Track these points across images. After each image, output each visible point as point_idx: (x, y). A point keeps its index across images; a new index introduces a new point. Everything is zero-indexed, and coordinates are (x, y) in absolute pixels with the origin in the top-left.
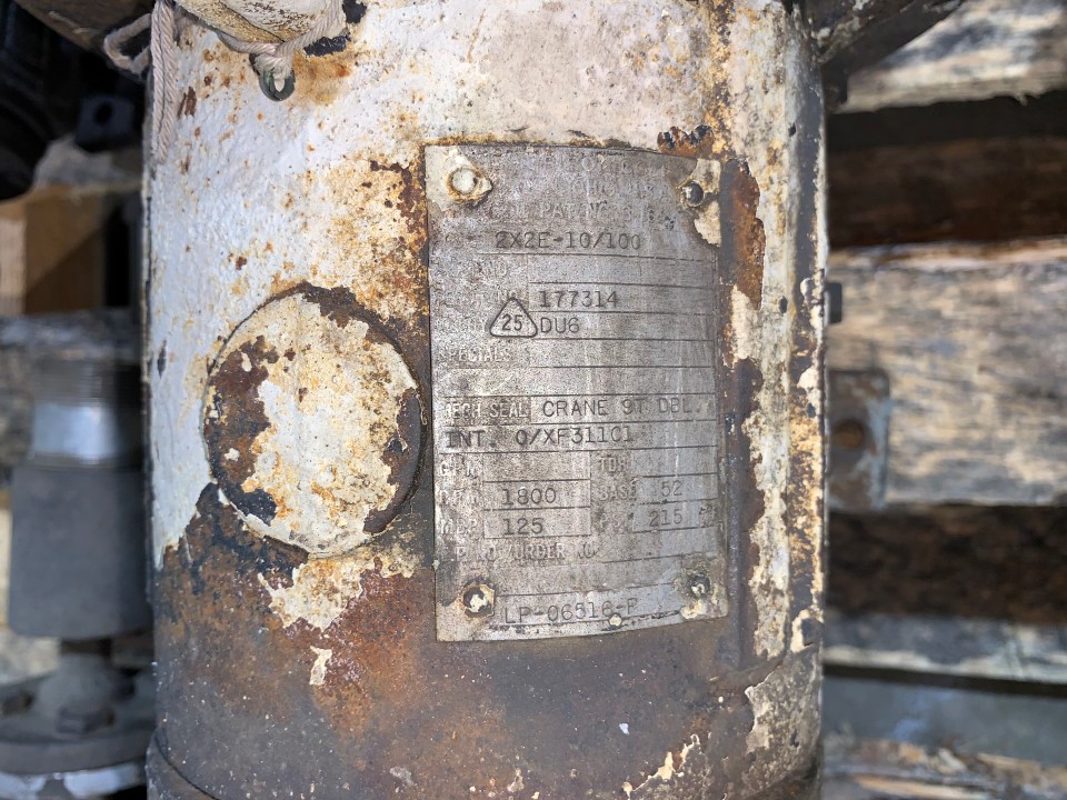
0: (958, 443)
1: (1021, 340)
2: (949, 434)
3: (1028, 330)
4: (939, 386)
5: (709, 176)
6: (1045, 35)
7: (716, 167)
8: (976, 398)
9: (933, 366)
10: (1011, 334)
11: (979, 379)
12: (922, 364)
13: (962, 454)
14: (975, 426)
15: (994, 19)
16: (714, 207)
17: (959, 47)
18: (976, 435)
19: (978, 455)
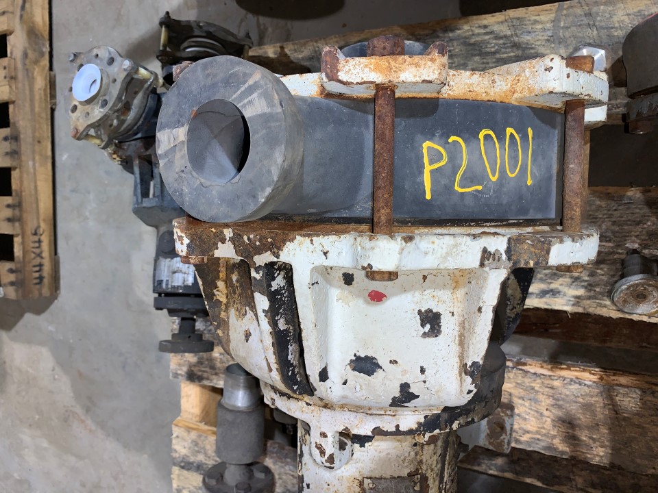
0: (537, 432)
1: (561, 403)
2: (535, 429)
3: (563, 400)
4: (532, 413)
5: (418, 478)
6: (577, 297)
7: (419, 476)
8: (544, 419)
9: (531, 405)
10: (558, 400)
11: (546, 413)
12: (527, 404)
13: (539, 437)
14: (543, 428)
15: (561, 288)
16: (419, 484)
17: (548, 296)
18: (544, 431)
19: (544, 438)
